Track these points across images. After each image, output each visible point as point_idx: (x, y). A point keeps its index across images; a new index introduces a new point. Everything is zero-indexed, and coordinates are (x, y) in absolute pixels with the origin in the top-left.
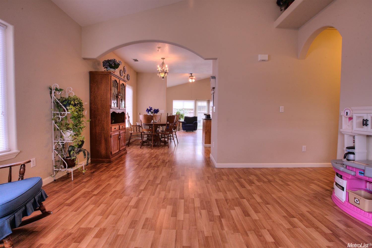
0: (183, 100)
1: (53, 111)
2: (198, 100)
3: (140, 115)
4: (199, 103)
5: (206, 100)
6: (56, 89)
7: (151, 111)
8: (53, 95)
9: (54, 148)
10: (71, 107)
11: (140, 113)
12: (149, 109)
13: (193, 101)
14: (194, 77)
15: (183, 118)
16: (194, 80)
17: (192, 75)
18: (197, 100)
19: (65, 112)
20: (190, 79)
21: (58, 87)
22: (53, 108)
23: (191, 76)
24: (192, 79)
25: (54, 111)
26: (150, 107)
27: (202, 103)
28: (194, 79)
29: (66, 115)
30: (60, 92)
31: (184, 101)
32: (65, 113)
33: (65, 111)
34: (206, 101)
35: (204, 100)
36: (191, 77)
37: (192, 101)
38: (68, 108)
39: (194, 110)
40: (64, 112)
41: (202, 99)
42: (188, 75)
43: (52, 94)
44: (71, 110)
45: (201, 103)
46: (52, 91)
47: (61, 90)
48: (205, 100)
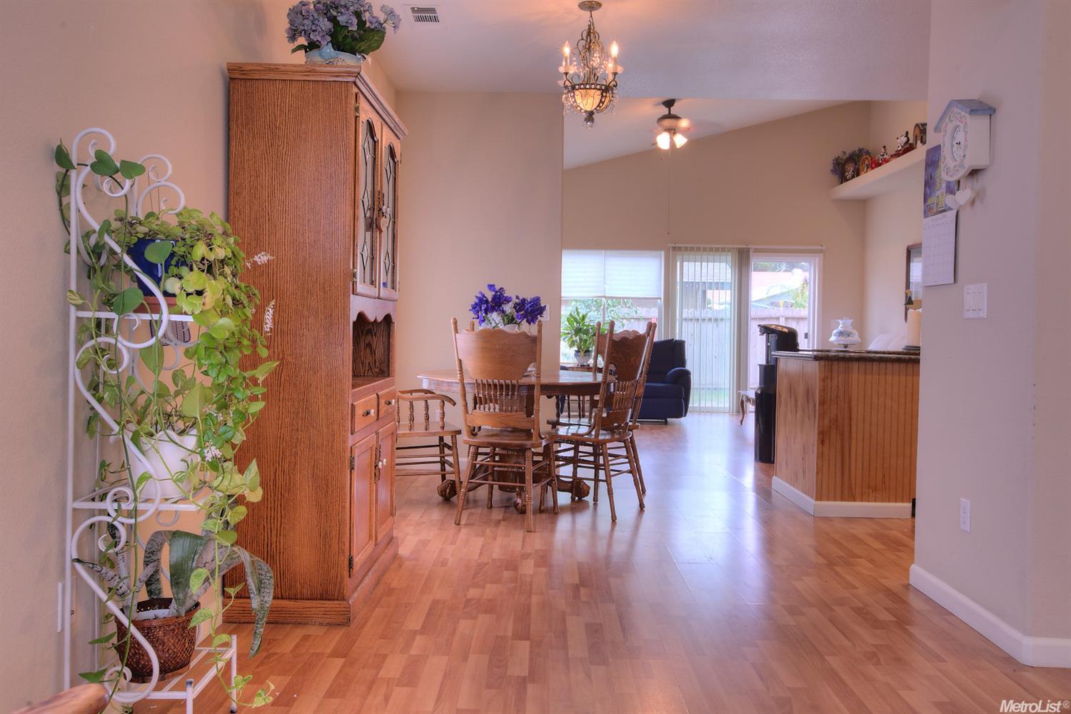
0: (602, 252)
1: (73, 309)
2: (686, 249)
3: (456, 331)
4: (692, 264)
5: (729, 250)
6: (102, 165)
7: (503, 312)
8: (76, 197)
9: (72, 551)
10: (194, 279)
11: (455, 323)
12: (490, 295)
13: (658, 252)
14: (684, 123)
16: (680, 140)
17: (674, 110)
18: (680, 249)
19: (156, 317)
20: (659, 133)
21: (112, 150)
22: (73, 287)
23: (670, 116)
24: (672, 131)
25: (80, 308)
26: (491, 287)
27: (704, 264)
28: (685, 132)
29: (160, 333)
30: (128, 183)
31: (608, 252)
32: (159, 322)
33: (156, 308)
34: (729, 258)
35: (717, 250)
36: (667, 123)
37: (654, 253)
38: (172, 285)
39: (661, 302)
40: (147, 317)
41: (702, 246)
42: (651, 110)
43: (68, 193)
44: (194, 299)
45: (698, 264)
46: (73, 174)
47: (131, 169)
48: (723, 250)
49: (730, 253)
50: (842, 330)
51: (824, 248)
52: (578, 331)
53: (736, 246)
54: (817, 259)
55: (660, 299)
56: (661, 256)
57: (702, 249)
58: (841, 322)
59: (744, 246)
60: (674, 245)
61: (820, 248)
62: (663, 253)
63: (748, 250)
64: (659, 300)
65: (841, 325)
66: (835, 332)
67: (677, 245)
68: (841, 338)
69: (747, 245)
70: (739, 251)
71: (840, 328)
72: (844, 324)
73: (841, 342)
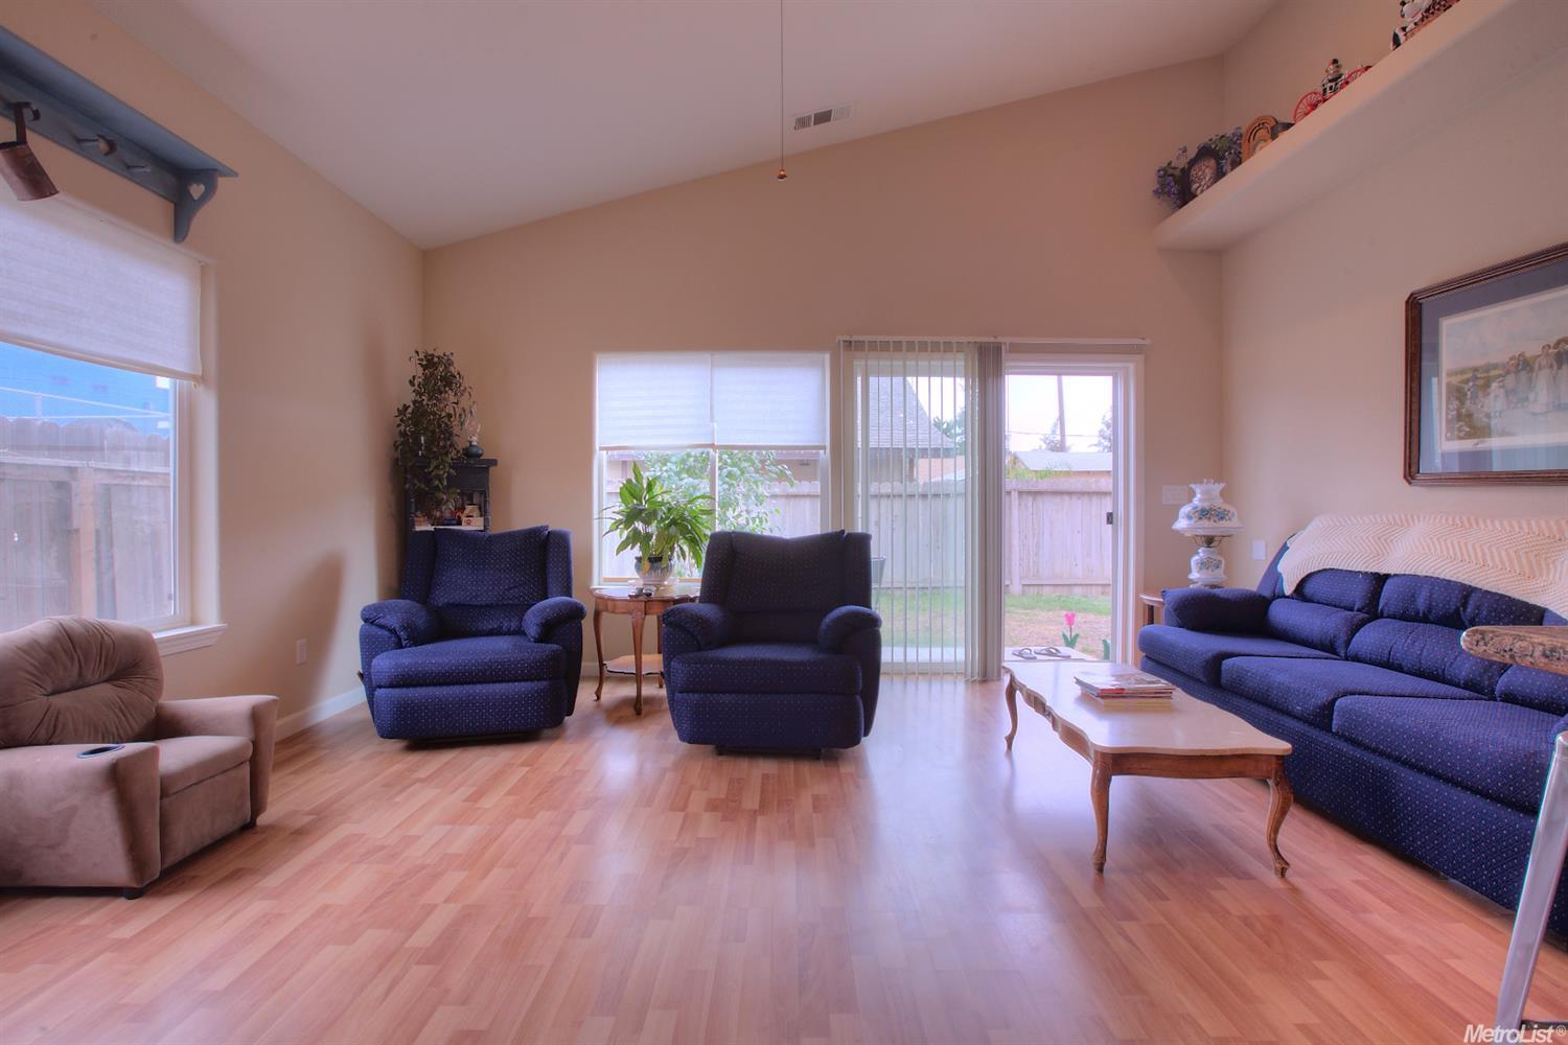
0: (707, 356)
2: (873, 346)
4: (885, 381)
5: (960, 347)
13: (816, 356)
15: (696, 556)
18: (860, 346)
31: (720, 357)
34: (961, 364)
35: (935, 349)
37: (809, 358)
39: (826, 454)
41: (905, 339)
48: (948, 348)
49: (961, 356)
50: (1206, 505)
51: (1147, 342)
52: (632, 516)
53: (972, 339)
54: (1131, 366)
55: (824, 448)
56: (823, 366)
57: (904, 346)
58: (1198, 491)
59: (992, 340)
60: (848, 338)
61: (1141, 342)
62: (827, 357)
63: (997, 348)
64: (822, 452)
65: (1199, 496)
66: (1186, 509)
67: (855, 338)
68: (1205, 523)
69: (995, 337)
70: (980, 348)
71: (1196, 501)
72: (1206, 493)
73: (1201, 532)
